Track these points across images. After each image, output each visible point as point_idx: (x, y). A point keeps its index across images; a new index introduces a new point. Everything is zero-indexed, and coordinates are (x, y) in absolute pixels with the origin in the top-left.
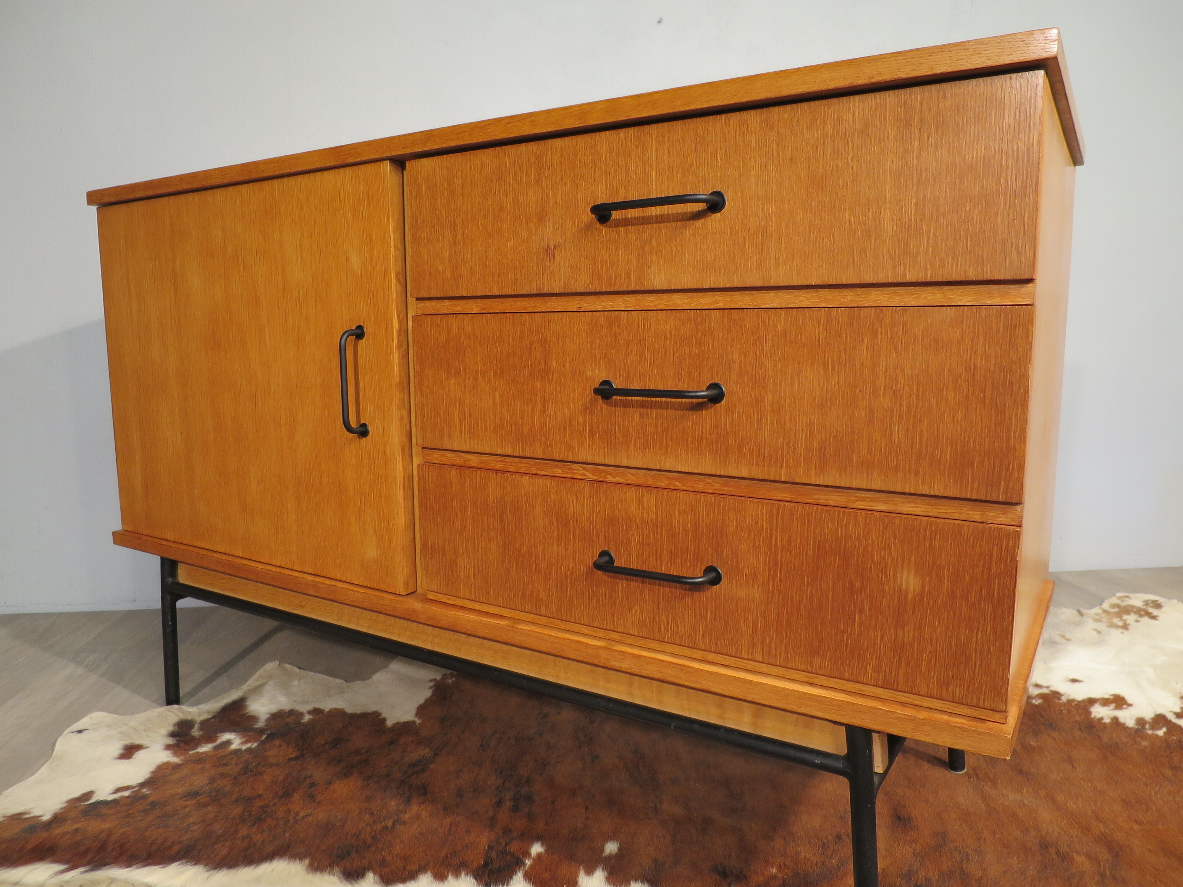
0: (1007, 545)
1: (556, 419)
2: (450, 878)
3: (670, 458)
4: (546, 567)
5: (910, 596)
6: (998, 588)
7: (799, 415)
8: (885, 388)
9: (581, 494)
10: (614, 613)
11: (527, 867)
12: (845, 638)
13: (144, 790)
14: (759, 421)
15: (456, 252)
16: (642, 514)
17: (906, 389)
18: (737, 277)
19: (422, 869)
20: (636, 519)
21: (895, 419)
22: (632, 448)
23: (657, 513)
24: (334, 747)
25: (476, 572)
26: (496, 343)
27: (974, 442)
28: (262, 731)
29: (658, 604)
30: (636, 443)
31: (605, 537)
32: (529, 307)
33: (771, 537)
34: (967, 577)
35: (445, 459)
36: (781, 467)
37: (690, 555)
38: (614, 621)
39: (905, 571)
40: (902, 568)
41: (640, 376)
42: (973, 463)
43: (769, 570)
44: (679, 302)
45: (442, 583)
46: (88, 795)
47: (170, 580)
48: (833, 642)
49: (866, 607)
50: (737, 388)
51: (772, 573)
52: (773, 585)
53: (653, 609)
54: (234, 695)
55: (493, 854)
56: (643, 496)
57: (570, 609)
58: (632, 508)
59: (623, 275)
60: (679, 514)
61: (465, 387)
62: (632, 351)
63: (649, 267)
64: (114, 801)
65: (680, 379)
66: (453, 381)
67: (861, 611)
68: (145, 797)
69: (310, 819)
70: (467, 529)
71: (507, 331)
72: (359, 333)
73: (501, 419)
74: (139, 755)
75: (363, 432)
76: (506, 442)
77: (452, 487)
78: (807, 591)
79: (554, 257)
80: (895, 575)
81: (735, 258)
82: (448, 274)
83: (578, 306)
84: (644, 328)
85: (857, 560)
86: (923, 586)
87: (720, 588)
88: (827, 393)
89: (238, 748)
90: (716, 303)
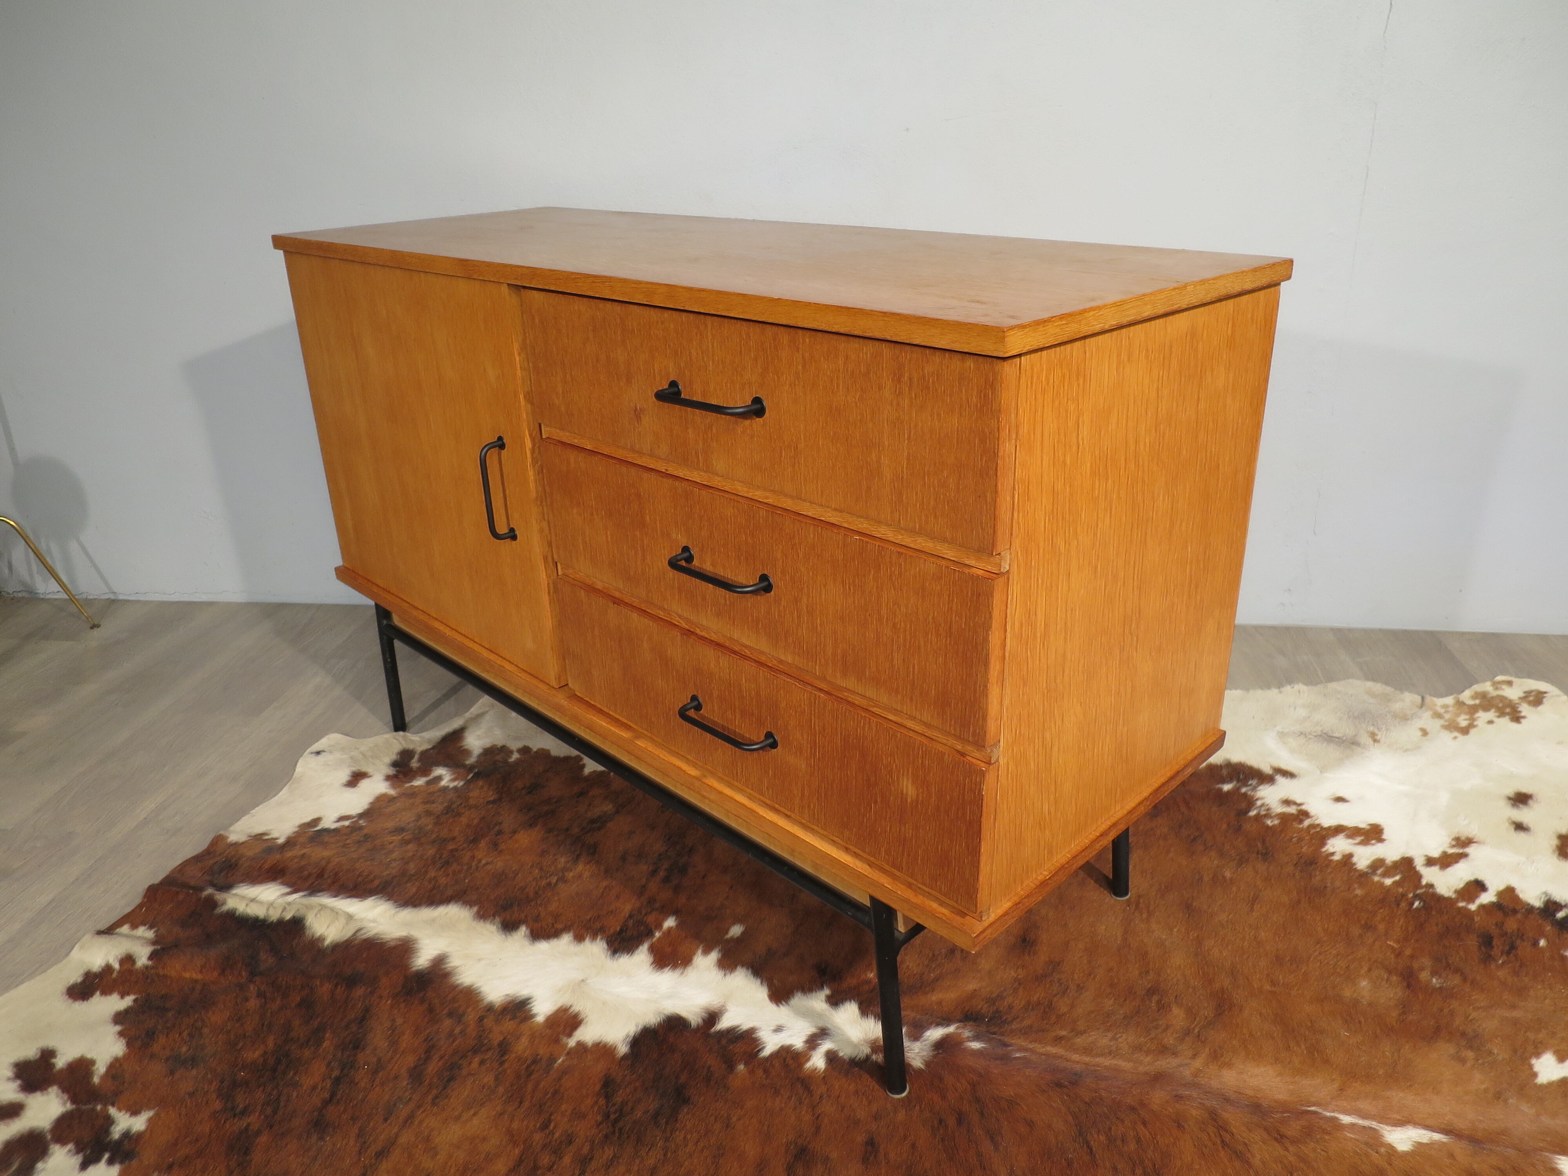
0: (976, 780)
1: (653, 569)
2: (587, 941)
3: (737, 630)
4: (655, 696)
5: (909, 800)
7: (827, 622)
8: (887, 618)
9: (675, 641)
10: (705, 750)
11: (654, 939)
12: (865, 821)
13: (361, 822)
14: (799, 617)
15: (567, 390)
16: (720, 672)
17: (902, 624)
18: (778, 483)
19: (566, 929)
20: (715, 675)
21: (895, 648)
22: (709, 612)
23: (730, 674)
24: (529, 793)
25: (606, 685)
26: (604, 486)
27: (951, 686)
28: (471, 768)
30: (711, 610)
31: (694, 684)
32: (629, 457)
33: (811, 721)
34: (948, 798)
35: (577, 576)
36: (816, 663)
37: (755, 718)
38: (705, 756)
39: (905, 779)
40: (903, 775)
41: (711, 550)
43: (811, 748)
44: (740, 488)
45: (582, 686)
46: (317, 821)
47: (385, 622)
48: (857, 821)
49: (879, 800)
50: (781, 584)
51: (813, 751)
52: (814, 761)
53: (732, 755)
54: (456, 724)
55: (631, 923)
56: (719, 657)
57: (674, 737)
58: (712, 665)
59: (693, 454)
60: (746, 680)
61: (584, 518)
62: (704, 526)
64: (336, 830)
65: (740, 563)
66: (575, 511)
68: (361, 828)
69: (489, 867)
70: (597, 645)
71: (611, 477)
72: (500, 444)
74: (364, 784)
75: (512, 535)
76: (619, 578)
77: (582, 605)
78: (837, 774)
79: (641, 420)
80: (898, 779)
82: (563, 409)
84: (712, 508)
85: (872, 759)
86: (918, 795)
87: (777, 751)
88: (846, 609)
89: (446, 785)
90: (767, 498)
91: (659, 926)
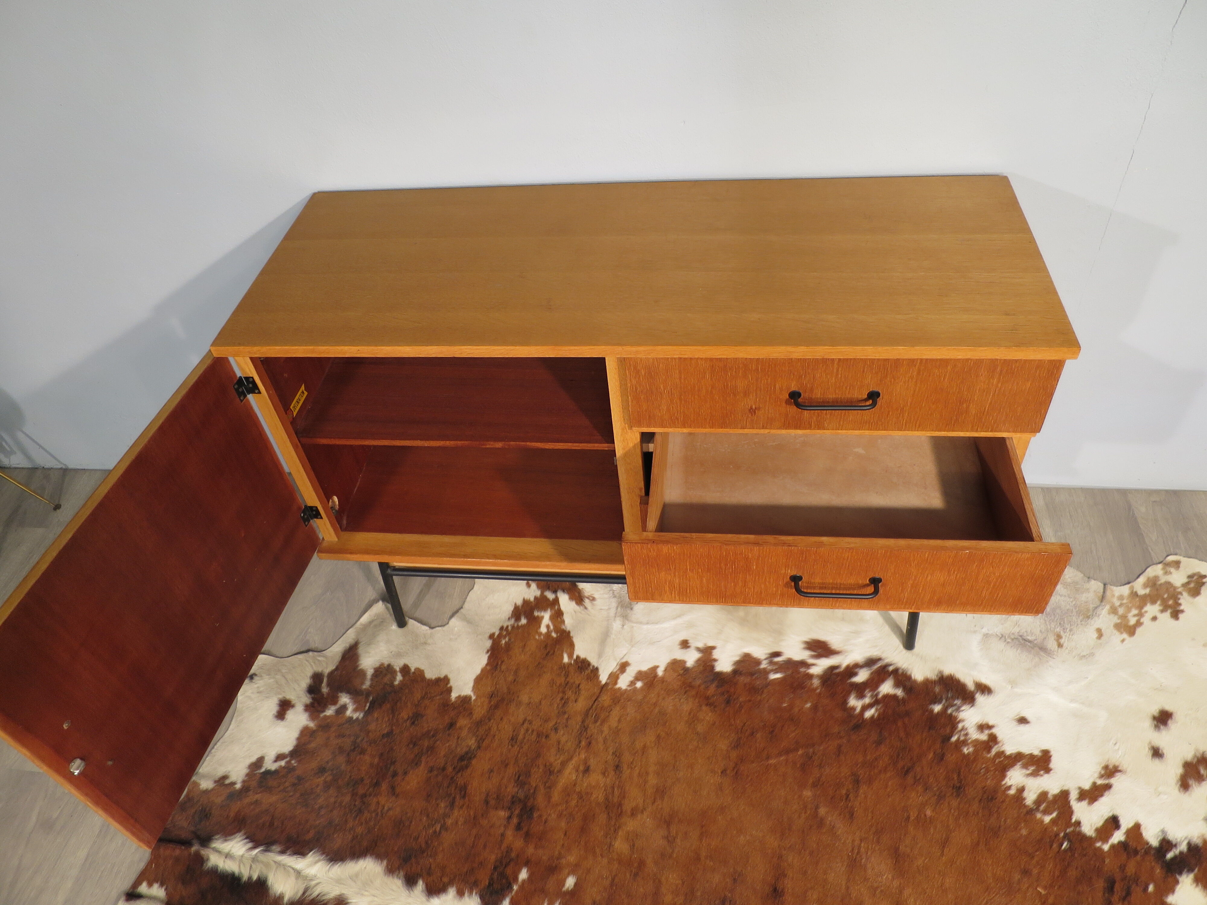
2: (466, 896)
11: (514, 892)
13: (293, 762)
24: (413, 723)
28: (367, 696)
46: (260, 761)
55: (495, 876)
64: (276, 772)
68: (293, 769)
74: (290, 715)
89: (351, 716)
91: (516, 879)
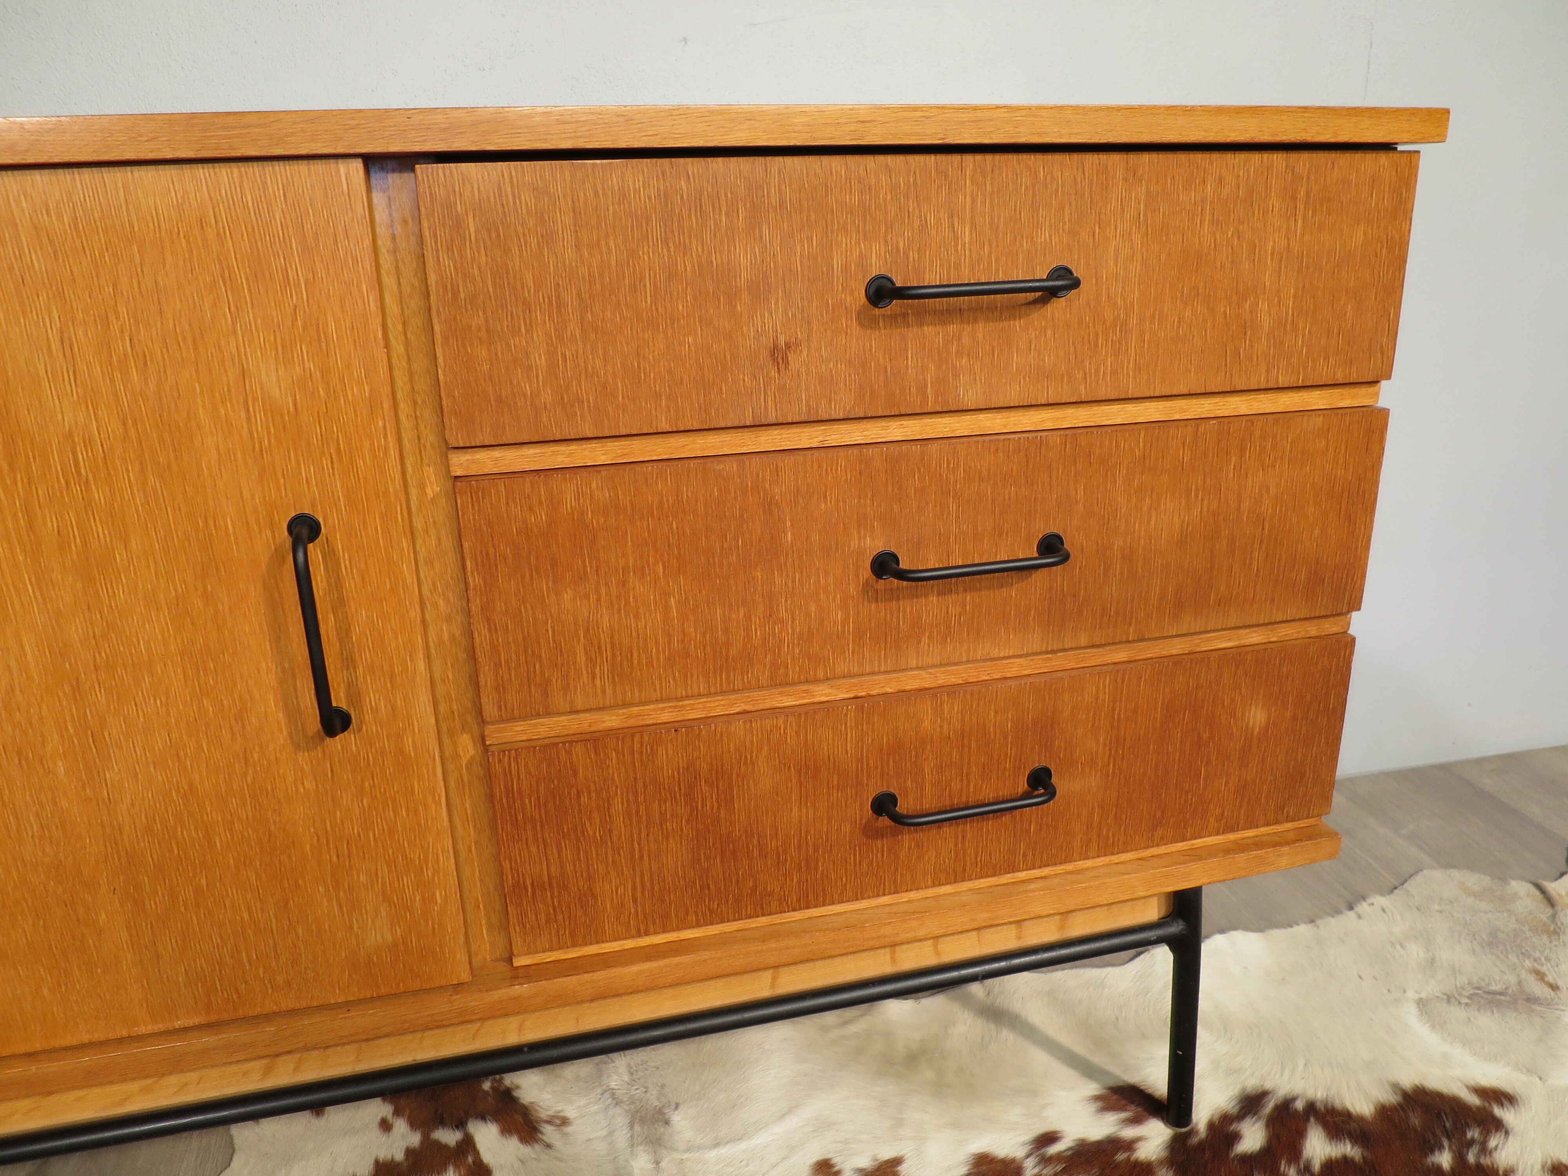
0: (1345, 654)
1: (793, 622)
3: (983, 643)
4: (780, 843)
5: (1256, 731)
6: (1334, 698)
7: (1155, 558)
8: (1249, 511)
9: (841, 725)
10: (896, 870)
12: (1190, 797)
14: (1106, 572)
15: (564, 356)
16: (941, 727)
17: (1270, 510)
18: (1086, 388)
20: (932, 736)
21: (1256, 546)
22: (925, 640)
23: (963, 720)
25: (639, 894)
26: (667, 516)
27: (1327, 558)
29: (963, 837)
31: (882, 775)
33: (1114, 710)
34: (1309, 697)
35: (542, 729)
36: (1130, 624)
37: (1010, 762)
38: (895, 881)
39: (1253, 707)
40: (1251, 704)
41: (940, 538)
42: (1324, 579)
43: (1110, 750)
44: (988, 423)
45: (561, 932)
48: (1177, 806)
49: (1213, 757)
50: (1079, 535)
51: (1113, 752)
52: (1114, 765)
53: (956, 845)
57: (824, 891)
58: (926, 724)
59: (914, 390)
60: (996, 713)
61: (599, 599)
62: (927, 503)
63: (956, 376)
65: (1001, 535)
67: (1209, 762)
70: (615, 832)
71: (693, 493)
72: (306, 530)
73: (683, 641)
75: (337, 724)
76: (695, 677)
77: (575, 773)
78: (1152, 761)
79: (786, 363)
80: (1243, 714)
81: (1082, 361)
82: (547, 397)
83: (821, 439)
84: (948, 467)
85: (1207, 710)
86: (1269, 717)
88: (1187, 526)
